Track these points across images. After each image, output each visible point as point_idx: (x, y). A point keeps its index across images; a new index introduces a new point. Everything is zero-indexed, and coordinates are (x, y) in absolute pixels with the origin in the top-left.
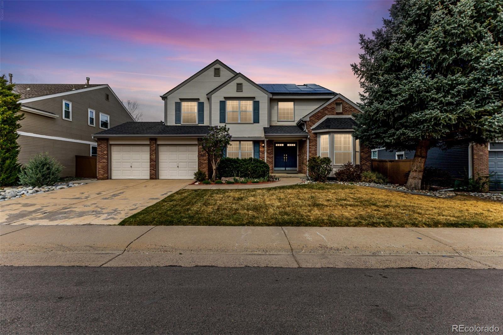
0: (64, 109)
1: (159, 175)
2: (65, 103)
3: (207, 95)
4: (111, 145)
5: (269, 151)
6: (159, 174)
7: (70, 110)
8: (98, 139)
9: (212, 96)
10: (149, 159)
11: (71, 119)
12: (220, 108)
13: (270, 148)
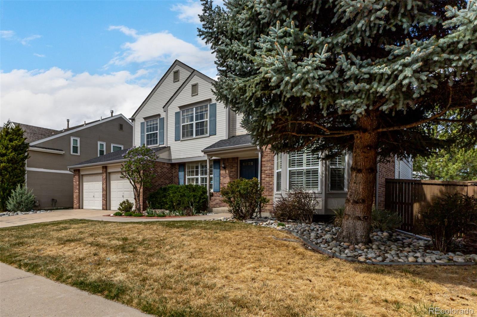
0: (72, 145)
1: (111, 206)
2: (74, 140)
3: (163, 108)
4: (83, 175)
5: (231, 175)
6: (111, 204)
7: (78, 145)
8: (74, 170)
9: (169, 108)
10: (101, 188)
11: (79, 154)
12: (176, 122)
13: (233, 170)
